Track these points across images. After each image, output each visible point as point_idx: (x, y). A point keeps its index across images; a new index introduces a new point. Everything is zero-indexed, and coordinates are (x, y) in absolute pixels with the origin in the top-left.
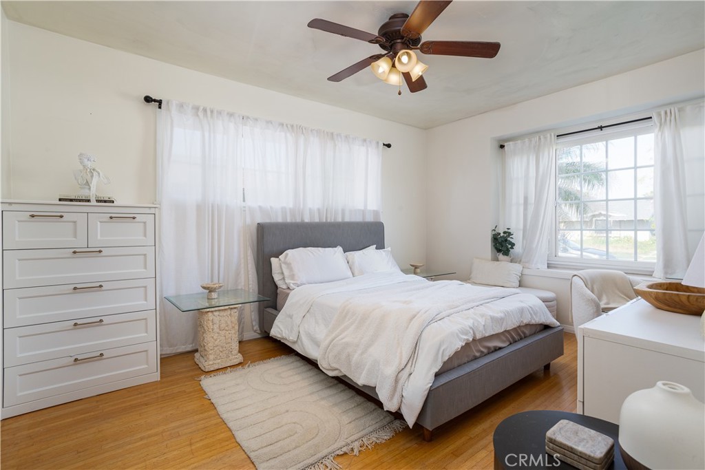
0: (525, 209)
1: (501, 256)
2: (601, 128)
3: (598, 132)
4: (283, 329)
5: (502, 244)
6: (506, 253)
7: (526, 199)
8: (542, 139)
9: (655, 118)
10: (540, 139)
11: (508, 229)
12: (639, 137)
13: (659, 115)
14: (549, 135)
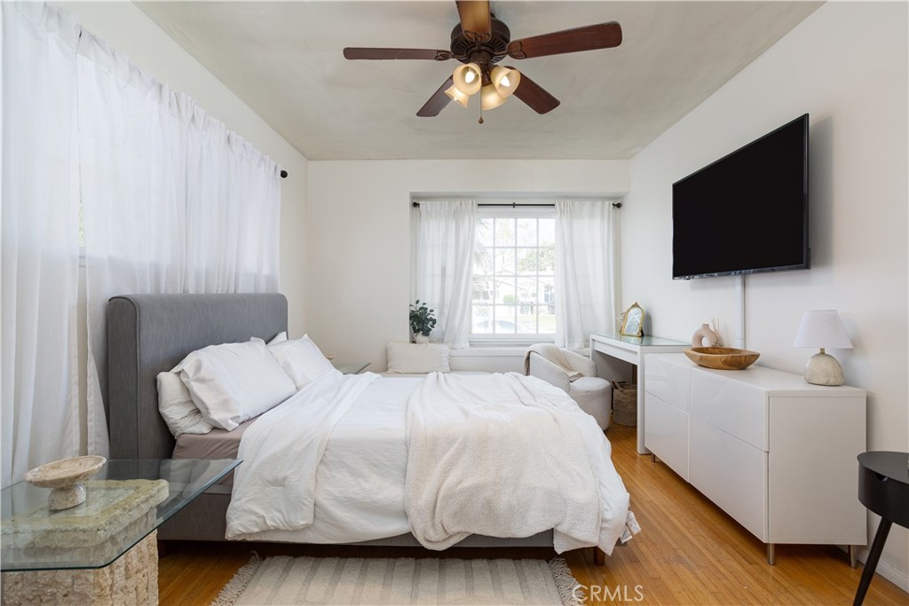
0: (443, 281)
1: (420, 337)
2: (514, 205)
3: (511, 209)
4: (262, 512)
5: (420, 322)
6: (426, 333)
7: (444, 270)
8: (464, 205)
9: (557, 205)
10: (461, 204)
11: (424, 304)
12: (540, 220)
13: (560, 204)
14: (470, 202)
